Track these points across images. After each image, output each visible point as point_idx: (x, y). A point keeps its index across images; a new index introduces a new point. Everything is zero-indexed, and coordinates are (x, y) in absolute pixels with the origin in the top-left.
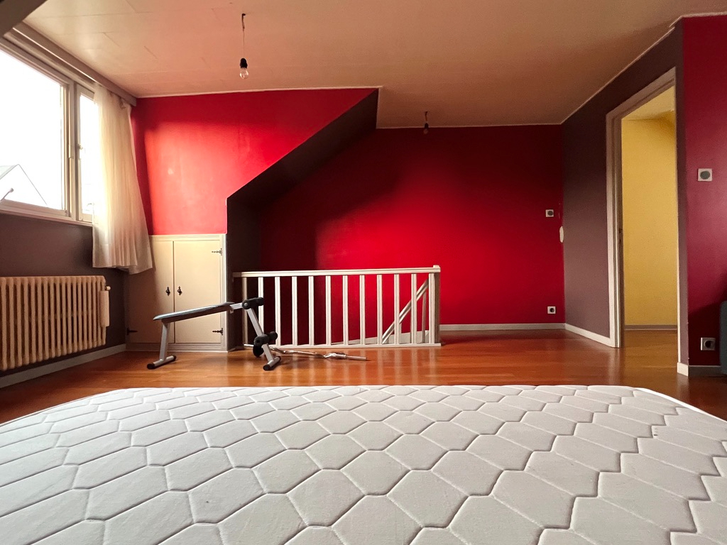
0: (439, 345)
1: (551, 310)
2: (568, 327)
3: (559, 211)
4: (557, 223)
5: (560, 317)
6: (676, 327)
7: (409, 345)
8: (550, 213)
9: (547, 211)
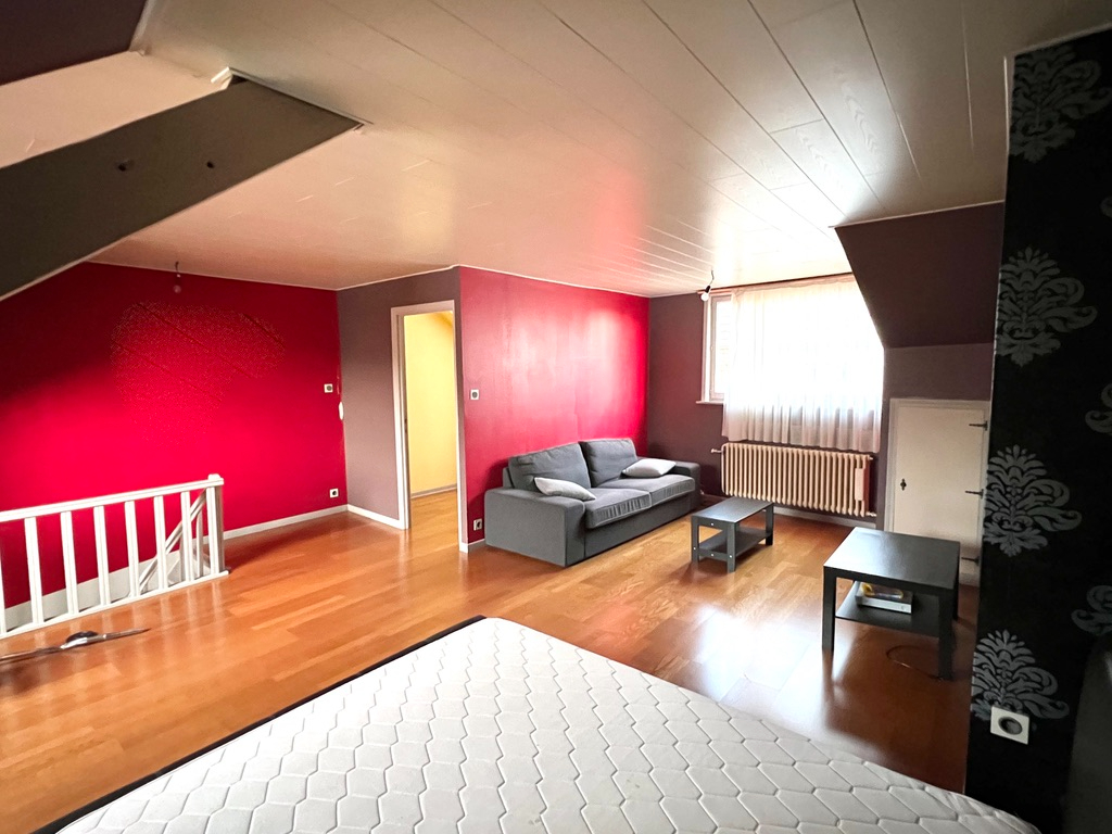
0: (226, 573)
1: (334, 493)
2: (351, 508)
3: (337, 383)
4: (335, 399)
5: (342, 500)
6: (456, 485)
7: (181, 585)
8: (329, 388)
9: (326, 386)
